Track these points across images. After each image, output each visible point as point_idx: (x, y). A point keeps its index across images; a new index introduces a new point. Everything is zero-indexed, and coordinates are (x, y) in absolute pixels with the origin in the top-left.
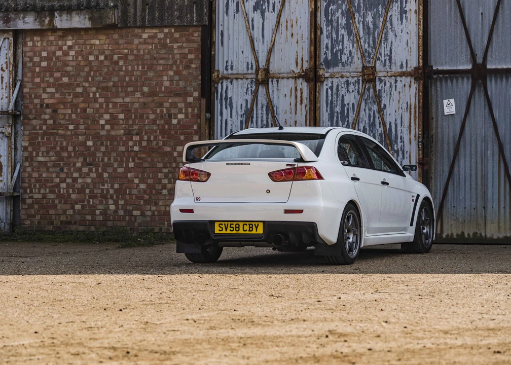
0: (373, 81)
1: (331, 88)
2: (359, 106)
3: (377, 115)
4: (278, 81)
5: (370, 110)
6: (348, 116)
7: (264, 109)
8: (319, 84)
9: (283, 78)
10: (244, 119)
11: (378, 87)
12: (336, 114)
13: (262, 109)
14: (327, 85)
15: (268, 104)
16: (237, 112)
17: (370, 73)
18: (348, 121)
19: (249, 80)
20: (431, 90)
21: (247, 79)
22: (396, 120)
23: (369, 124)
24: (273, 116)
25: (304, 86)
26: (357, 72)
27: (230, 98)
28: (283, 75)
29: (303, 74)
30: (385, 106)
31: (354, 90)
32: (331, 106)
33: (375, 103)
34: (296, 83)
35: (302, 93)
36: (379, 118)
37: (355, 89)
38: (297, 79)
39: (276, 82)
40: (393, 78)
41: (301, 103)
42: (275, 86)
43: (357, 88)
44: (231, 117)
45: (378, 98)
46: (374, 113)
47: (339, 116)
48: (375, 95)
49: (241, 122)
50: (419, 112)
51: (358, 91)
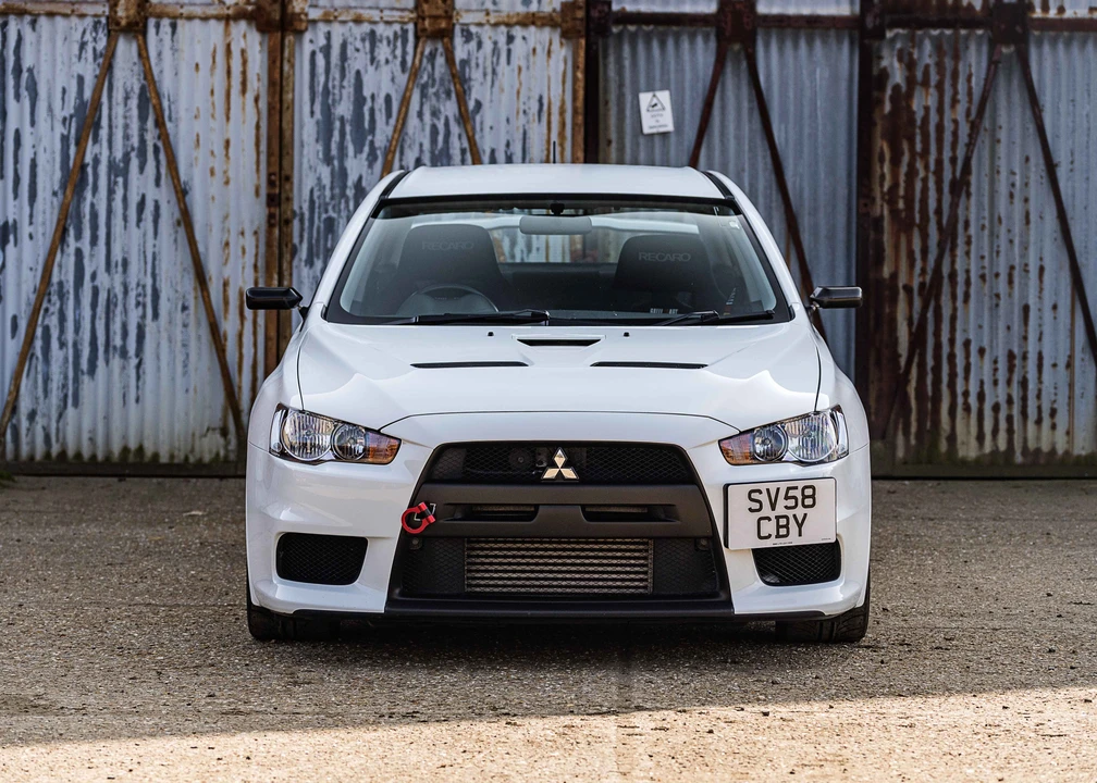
0: (444, 35)
1: (327, 50)
2: (405, 101)
3: (455, 129)
4: (174, 27)
5: (435, 113)
6: (372, 130)
7: (134, 103)
8: (290, 38)
9: (190, 18)
10: (73, 131)
11: (460, 52)
12: (337, 124)
13: (126, 105)
14: (311, 41)
15: (143, 89)
16: (50, 109)
17: (440, 12)
18: (372, 143)
19: (89, 21)
20: (606, 66)
21: (82, 16)
22: (508, 145)
23: (432, 152)
24: (160, 123)
25: (249, 40)
26: (402, 10)
27: (30, 70)
28: (192, 8)
29: (250, 8)
30: (479, 105)
31: (390, 58)
32: (327, 99)
33: (448, 94)
34: (227, 33)
35: (245, 62)
36: (460, 137)
37: (395, 57)
38: (232, 23)
39: (169, 30)
40: (503, 29)
41: (244, 91)
42: (167, 38)
43: (399, 52)
44: (33, 123)
45: (458, 80)
46: (447, 124)
47: (348, 128)
48: (453, 76)
49: (65, 139)
50: (574, 124)
51: (403, 63)
